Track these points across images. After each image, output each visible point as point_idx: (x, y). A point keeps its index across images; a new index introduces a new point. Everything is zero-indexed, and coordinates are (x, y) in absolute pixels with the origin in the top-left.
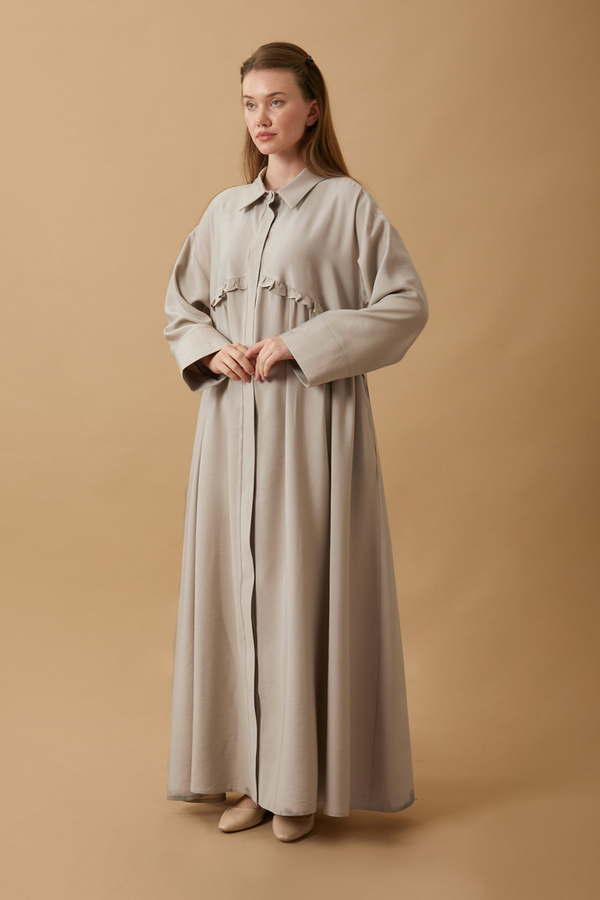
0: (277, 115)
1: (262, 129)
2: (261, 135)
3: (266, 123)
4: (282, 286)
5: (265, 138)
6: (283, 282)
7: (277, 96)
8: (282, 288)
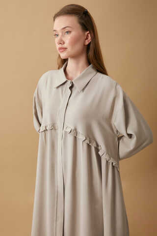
2: (60, 49)
3: (62, 42)
4: (75, 132)
5: (62, 50)
6: (76, 129)
8: (75, 133)
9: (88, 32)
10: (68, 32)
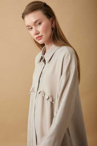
0: (40, 28)
1: (37, 36)
2: (37, 38)
3: (37, 33)
5: (39, 38)
7: (38, 21)
9: (52, 18)
10: (40, 24)
